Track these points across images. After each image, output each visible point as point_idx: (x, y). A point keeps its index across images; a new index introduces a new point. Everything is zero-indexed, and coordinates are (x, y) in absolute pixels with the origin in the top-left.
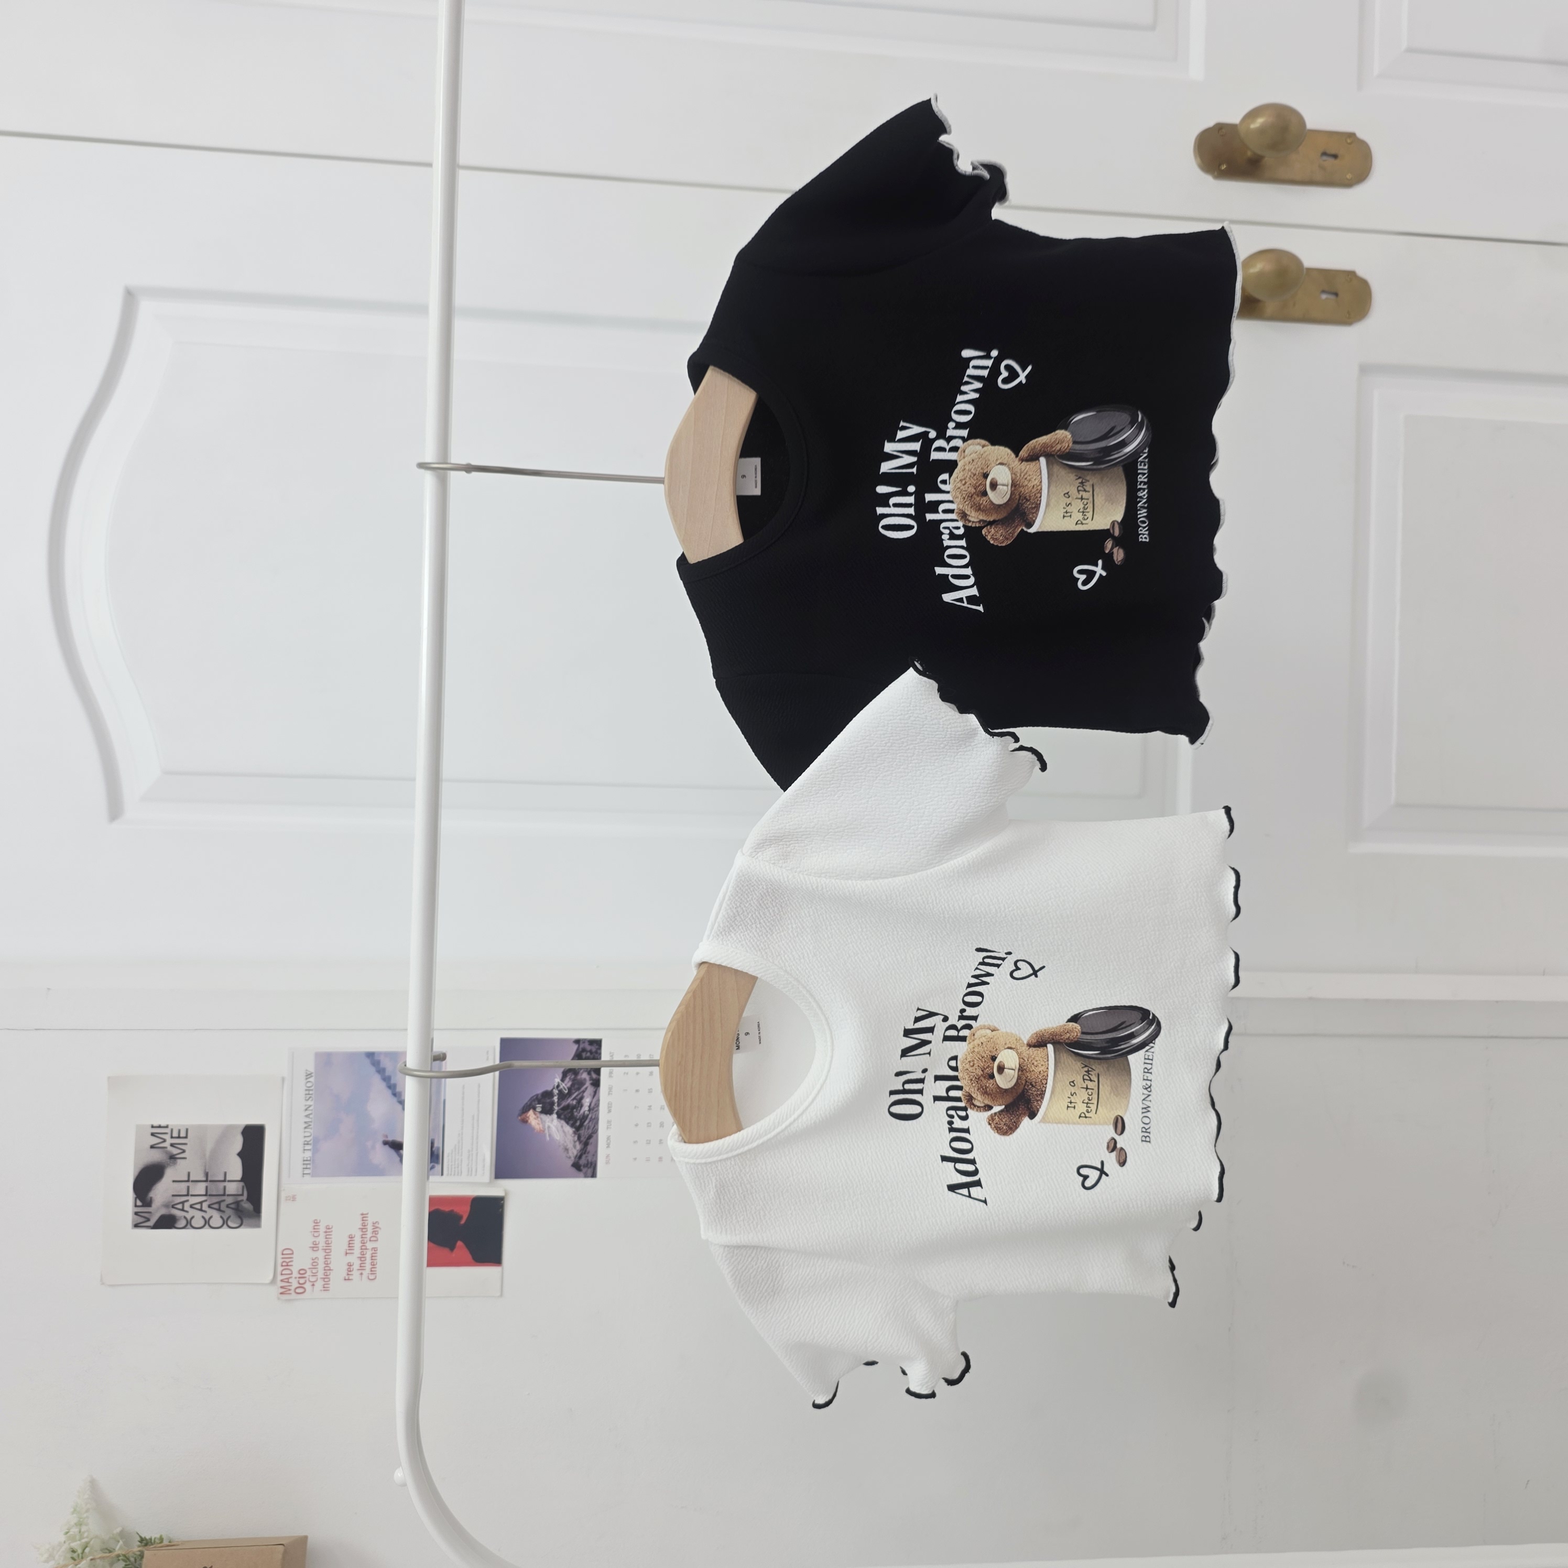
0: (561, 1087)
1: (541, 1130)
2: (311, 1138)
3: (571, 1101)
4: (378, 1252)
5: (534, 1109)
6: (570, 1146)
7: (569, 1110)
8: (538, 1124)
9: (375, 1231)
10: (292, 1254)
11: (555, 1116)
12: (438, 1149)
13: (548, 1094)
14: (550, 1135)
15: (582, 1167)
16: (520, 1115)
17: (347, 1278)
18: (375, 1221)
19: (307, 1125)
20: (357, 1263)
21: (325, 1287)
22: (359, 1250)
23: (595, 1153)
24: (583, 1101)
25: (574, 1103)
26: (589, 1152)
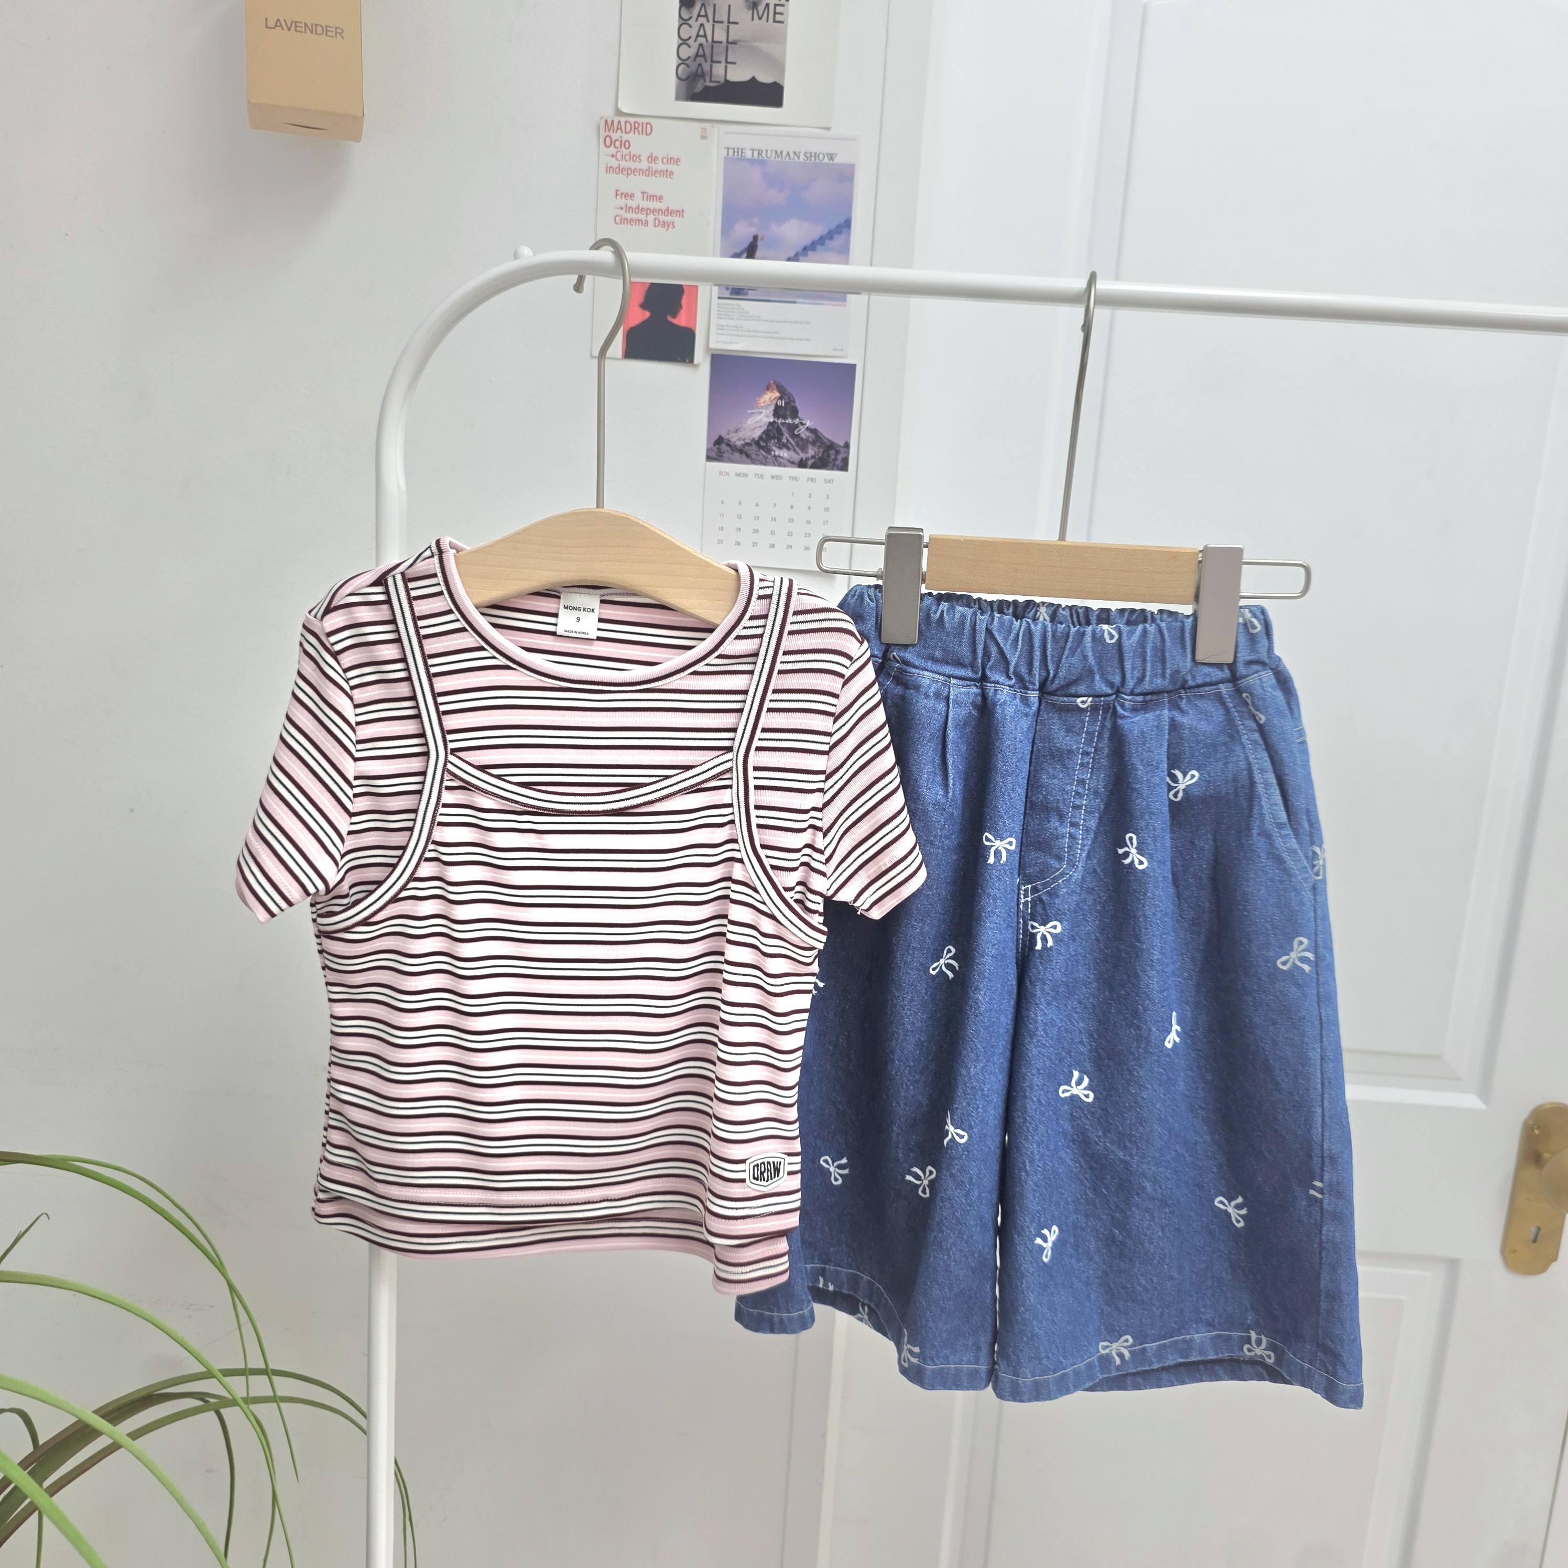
0: (801, 427)
1: (759, 403)
3: (786, 436)
4: (647, 227)
5: (781, 398)
6: (741, 434)
7: (776, 435)
8: (765, 402)
9: (664, 224)
10: (646, 134)
11: (772, 419)
12: (746, 294)
13: (795, 413)
14: (752, 413)
15: (717, 446)
16: (775, 382)
17: (619, 192)
18: (675, 224)
19: (778, 154)
20: (631, 203)
21: (609, 169)
22: (646, 207)
23: (730, 461)
24: (785, 450)
25: (784, 441)
26: (732, 454)
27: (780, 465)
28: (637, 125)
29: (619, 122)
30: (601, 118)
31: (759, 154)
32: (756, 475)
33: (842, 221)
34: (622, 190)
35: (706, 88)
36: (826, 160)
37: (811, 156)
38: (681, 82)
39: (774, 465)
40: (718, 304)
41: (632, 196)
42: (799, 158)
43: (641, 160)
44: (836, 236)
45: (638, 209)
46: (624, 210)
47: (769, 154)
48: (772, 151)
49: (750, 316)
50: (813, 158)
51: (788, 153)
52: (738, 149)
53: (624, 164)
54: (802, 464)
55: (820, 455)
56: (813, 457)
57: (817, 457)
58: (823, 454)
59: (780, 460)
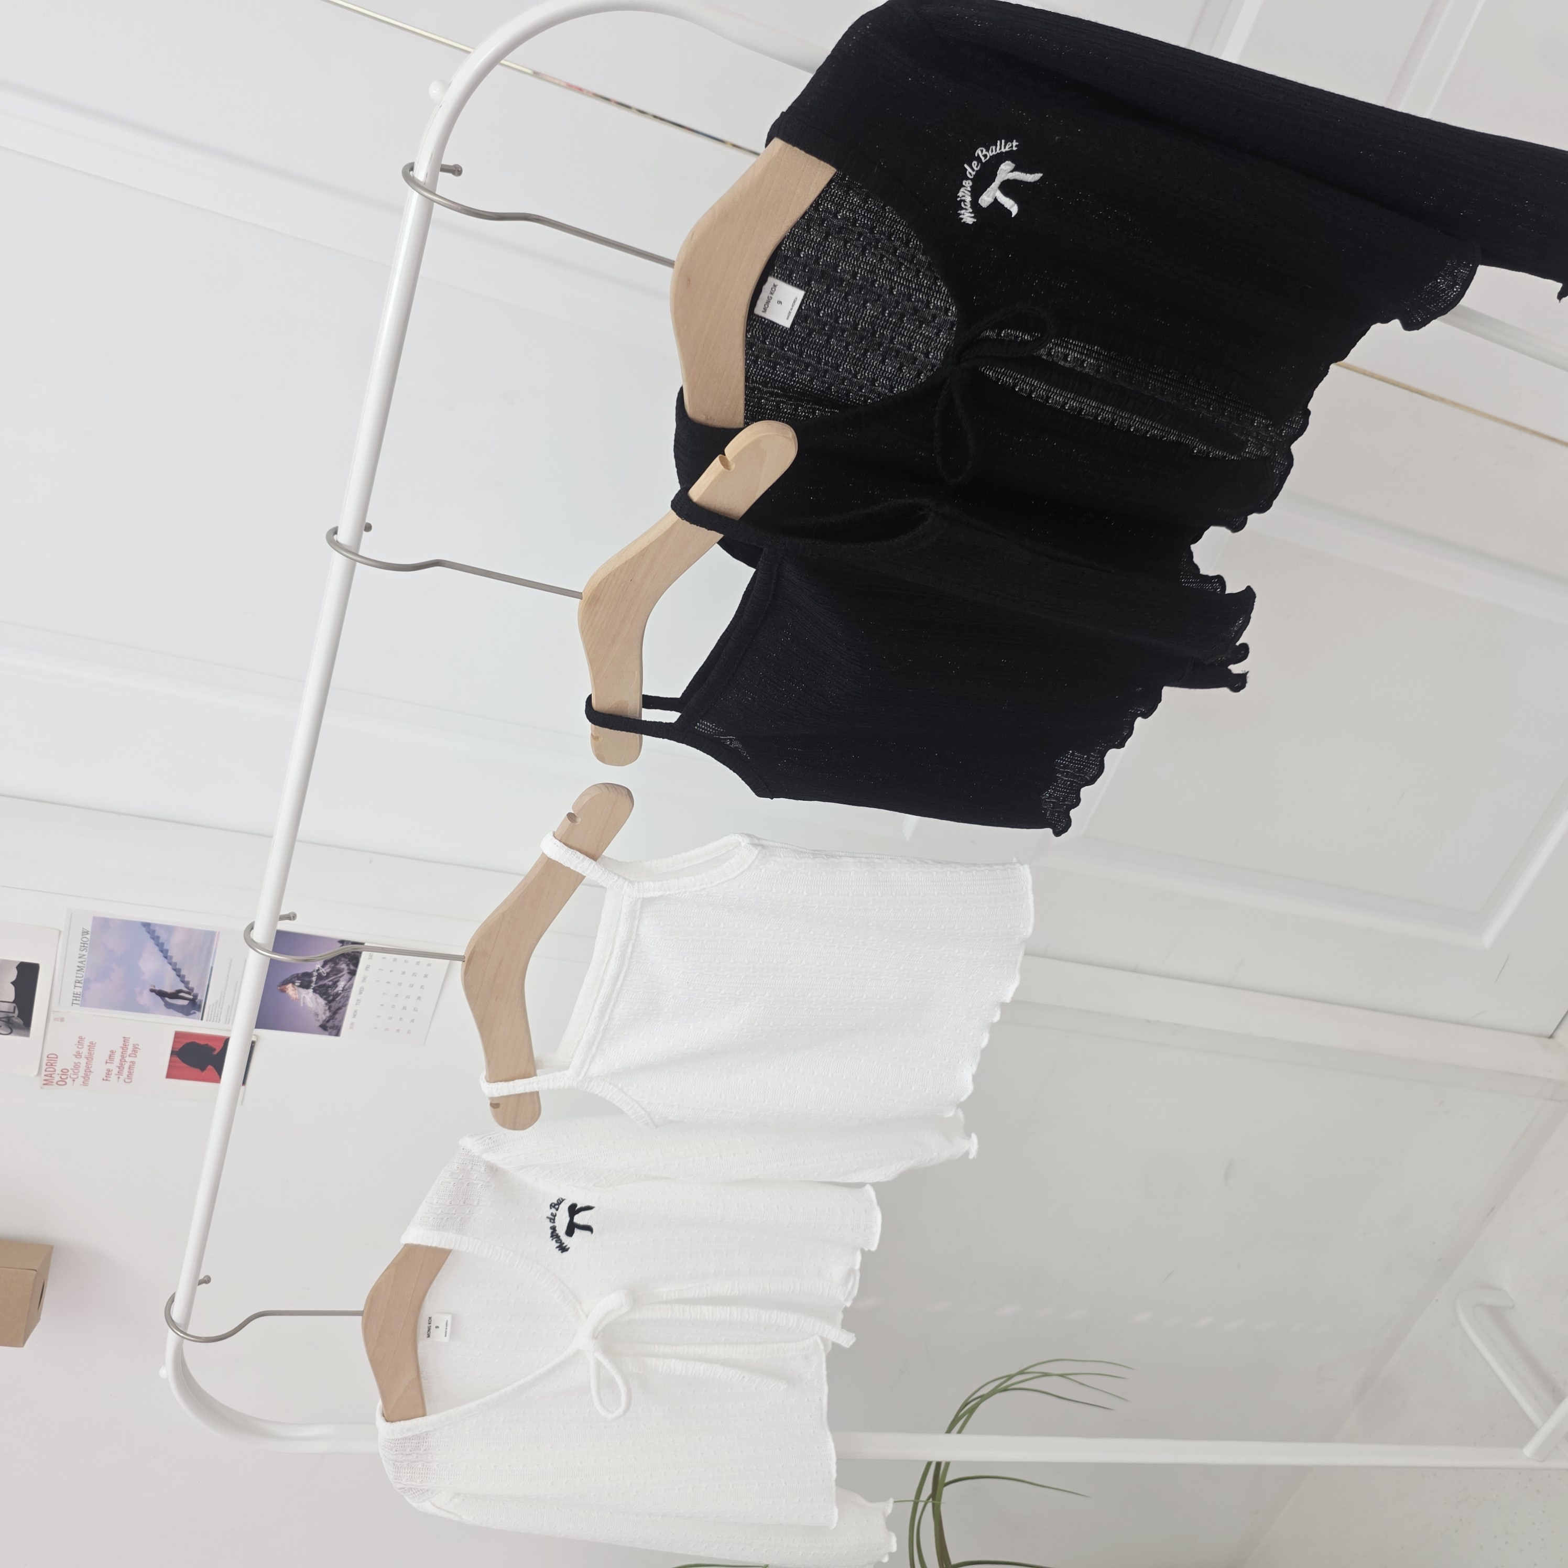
0: (321, 971)
1: (296, 998)
2: (83, 978)
3: (326, 982)
4: (136, 1065)
5: (294, 983)
6: (320, 1012)
7: (325, 988)
8: (295, 994)
9: (134, 1051)
10: (57, 1058)
11: (311, 991)
12: (201, 1001)
13: (309, 975)
14: (304, 1003)
15: (328, 1028)
16: (279, 986)
17: (105, 1078)
18: (135, 1044)
19: (80, 969)
20: (115, 1070)
21: (85, 1083)
22: (119, 1062)
23: (342, 1021)
24: (339, 983)
25: (330, 983)
26: (336, 1019)
27: (351, 987)
28: (48, 1064)
29: (45, 1075)
30: (41, 1088)
31: (79, 983)
32: (356, 1004)
33: (144, 929)
34: (104, 1076)
35: (18, 1016)
36: (88, 936)
37: (84, 946)
38: (13, 1032)
39: (350, 991)
40: (207, 1020)
41: (109, 1070)
42: (84, 955)
43: (78, 1063)
44: (156, 934)
45: (121, 1067)
46: (120, 1076)
47: (81, 976)
48: (77, 973)
49: (221, 999)
50: (86, 945)
51: (79, 962)
52: (74, 996)
53: (82, 1073)
54: (353, 973)
55: (347, 960)
56: (348, 965)
57: (348, 962)
58: (346, 958)
59: (346, 987)
